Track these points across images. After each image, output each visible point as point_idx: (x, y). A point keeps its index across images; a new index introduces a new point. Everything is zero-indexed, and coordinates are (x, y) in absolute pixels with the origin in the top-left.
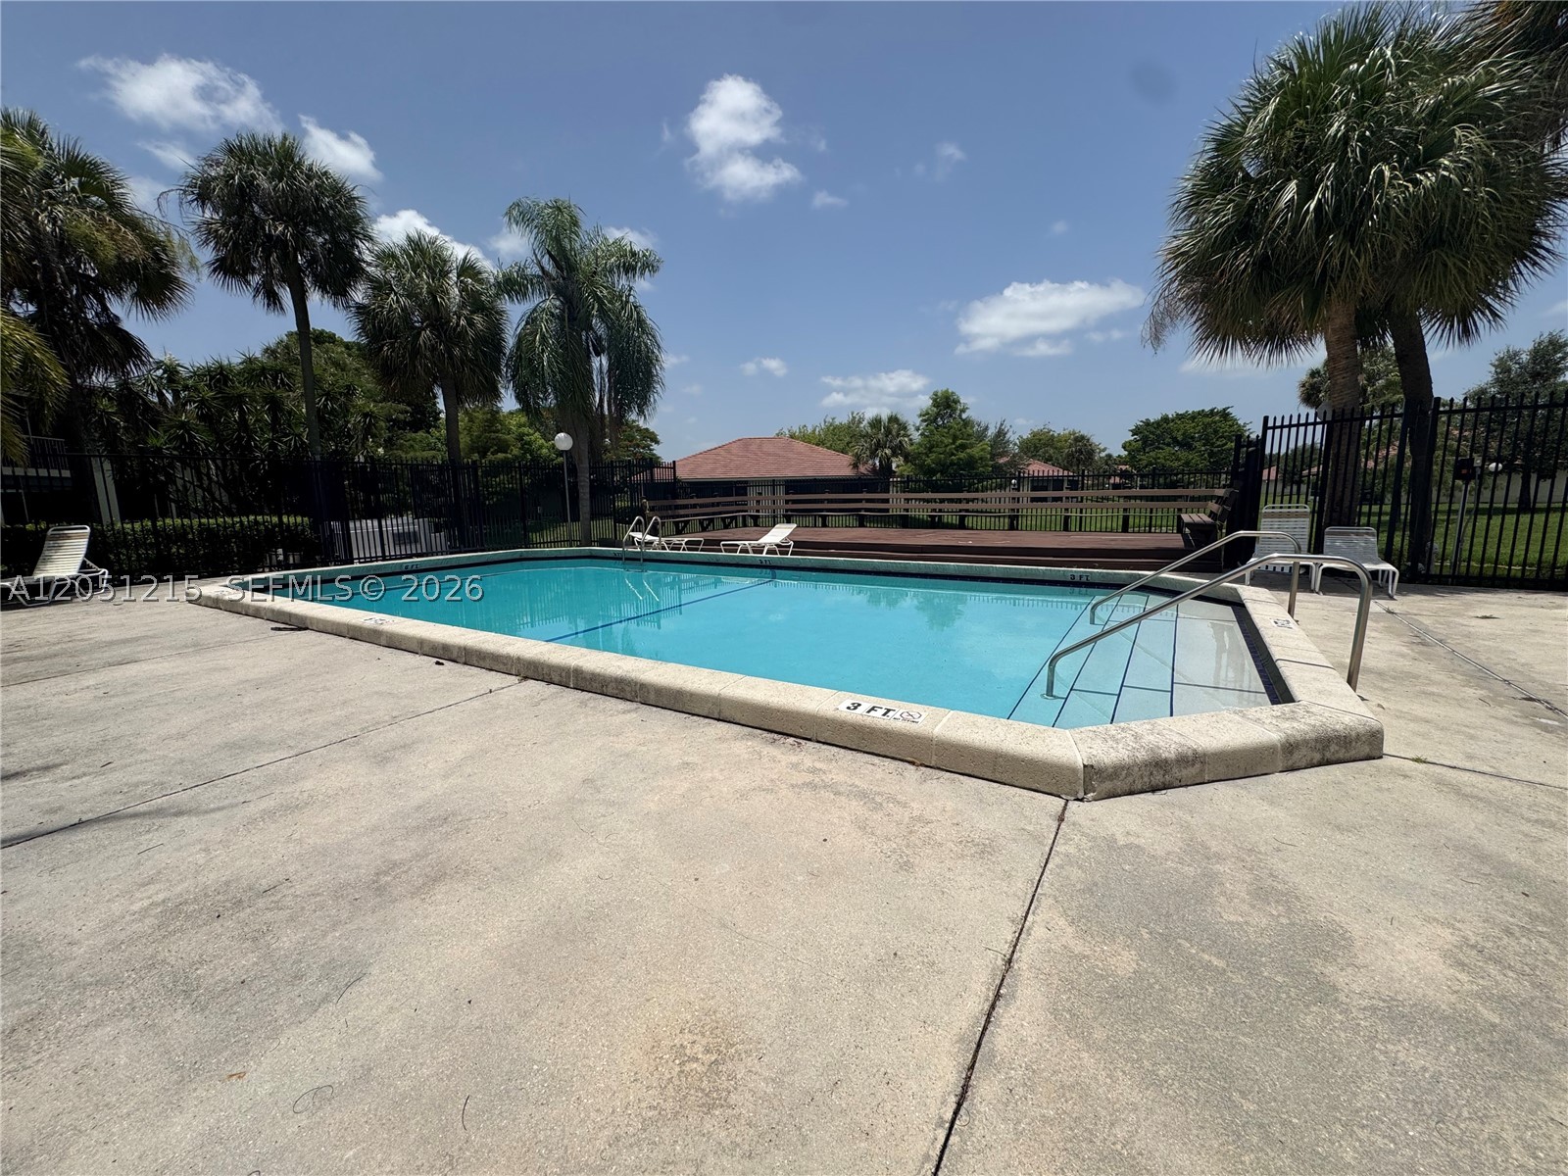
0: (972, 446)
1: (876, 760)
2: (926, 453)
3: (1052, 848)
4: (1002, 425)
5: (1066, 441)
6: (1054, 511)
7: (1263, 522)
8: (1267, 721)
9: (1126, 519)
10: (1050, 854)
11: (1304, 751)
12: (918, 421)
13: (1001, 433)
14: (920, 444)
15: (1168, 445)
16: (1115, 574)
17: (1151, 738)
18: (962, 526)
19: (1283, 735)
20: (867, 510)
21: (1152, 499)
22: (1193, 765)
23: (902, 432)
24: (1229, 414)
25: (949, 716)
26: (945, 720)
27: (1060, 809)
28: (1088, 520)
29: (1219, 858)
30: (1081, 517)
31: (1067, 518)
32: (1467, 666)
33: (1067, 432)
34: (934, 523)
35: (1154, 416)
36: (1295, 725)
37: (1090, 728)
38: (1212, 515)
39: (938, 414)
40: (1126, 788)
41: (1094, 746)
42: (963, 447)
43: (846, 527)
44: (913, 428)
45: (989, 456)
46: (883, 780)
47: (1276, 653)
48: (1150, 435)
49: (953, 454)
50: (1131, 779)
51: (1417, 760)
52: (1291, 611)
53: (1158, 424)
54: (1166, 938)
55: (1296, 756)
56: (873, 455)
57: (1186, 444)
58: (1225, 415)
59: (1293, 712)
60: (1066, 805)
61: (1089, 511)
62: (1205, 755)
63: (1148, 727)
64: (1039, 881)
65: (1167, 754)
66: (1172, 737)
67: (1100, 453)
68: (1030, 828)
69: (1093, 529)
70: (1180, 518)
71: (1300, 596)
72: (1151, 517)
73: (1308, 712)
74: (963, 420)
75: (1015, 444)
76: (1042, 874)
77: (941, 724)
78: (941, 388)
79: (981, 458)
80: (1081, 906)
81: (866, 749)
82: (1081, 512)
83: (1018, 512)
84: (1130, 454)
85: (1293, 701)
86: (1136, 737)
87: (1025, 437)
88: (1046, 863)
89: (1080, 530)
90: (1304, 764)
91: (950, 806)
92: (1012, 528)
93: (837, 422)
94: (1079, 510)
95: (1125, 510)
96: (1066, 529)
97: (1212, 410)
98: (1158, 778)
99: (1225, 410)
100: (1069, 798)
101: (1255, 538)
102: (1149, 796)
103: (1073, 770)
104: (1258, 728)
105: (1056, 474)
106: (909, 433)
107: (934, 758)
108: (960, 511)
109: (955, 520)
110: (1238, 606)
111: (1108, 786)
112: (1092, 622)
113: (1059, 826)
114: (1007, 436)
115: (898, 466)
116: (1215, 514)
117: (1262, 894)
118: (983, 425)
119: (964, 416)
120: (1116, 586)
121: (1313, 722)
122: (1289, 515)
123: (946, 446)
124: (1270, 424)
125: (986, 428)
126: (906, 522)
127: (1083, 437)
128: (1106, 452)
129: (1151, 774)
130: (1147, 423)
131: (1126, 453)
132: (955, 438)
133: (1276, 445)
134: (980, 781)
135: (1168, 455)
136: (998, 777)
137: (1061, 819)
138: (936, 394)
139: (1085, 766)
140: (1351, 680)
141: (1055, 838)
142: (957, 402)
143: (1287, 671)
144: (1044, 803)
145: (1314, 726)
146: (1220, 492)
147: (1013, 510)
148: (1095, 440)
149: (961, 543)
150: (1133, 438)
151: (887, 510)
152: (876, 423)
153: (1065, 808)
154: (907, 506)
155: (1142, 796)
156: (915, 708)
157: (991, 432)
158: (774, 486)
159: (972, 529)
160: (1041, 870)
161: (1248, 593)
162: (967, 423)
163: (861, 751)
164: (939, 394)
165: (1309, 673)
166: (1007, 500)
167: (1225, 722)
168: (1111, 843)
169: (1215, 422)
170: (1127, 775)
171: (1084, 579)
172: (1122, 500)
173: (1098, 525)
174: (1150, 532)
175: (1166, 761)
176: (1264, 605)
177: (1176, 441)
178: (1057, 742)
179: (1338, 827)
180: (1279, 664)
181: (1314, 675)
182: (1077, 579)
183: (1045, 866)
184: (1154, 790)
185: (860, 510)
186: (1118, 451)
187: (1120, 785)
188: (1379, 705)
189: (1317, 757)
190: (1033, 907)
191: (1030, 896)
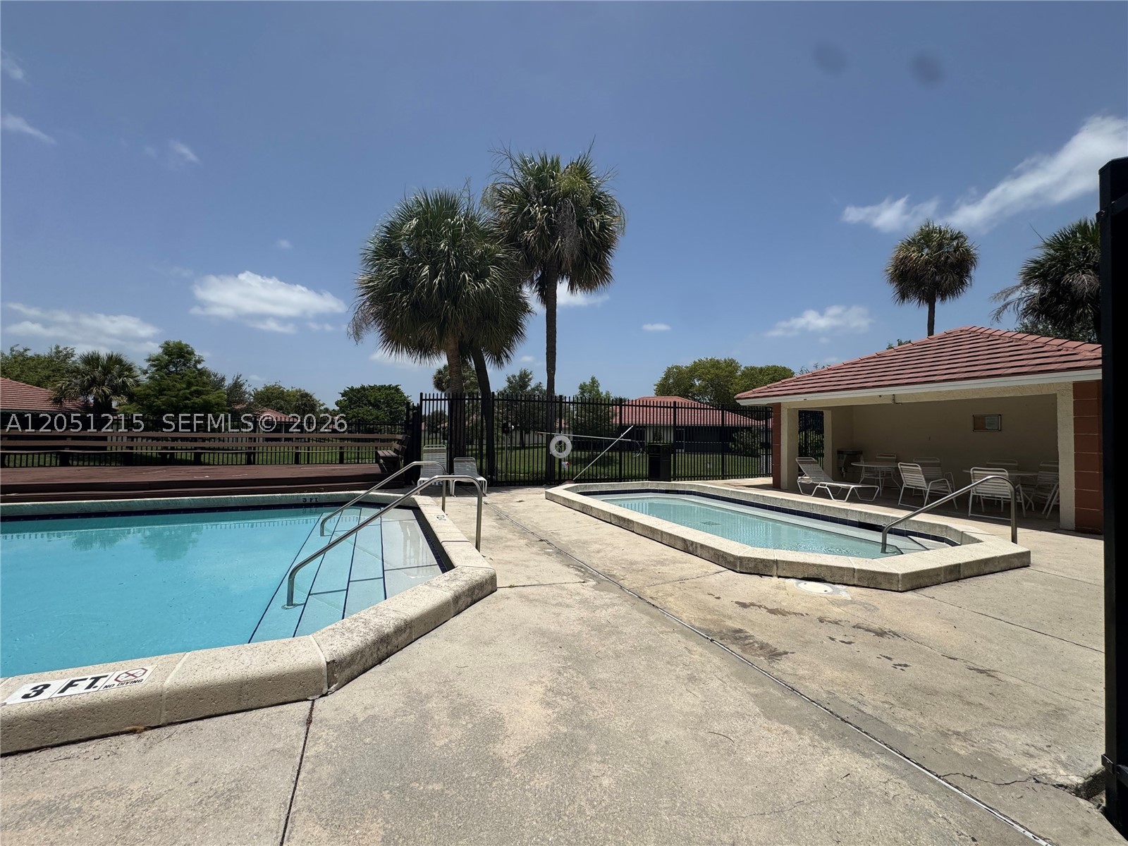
0: (208, 393)
1: (73, 749)
2: (154, 395)
3: (302, 756)
4: (238, 378)
5: (294, 396)
6: (288, 449)
7: (424, 456)
8: (443, 585)
9: (342, 454)
10: (301, 763)
11: (463, 598)
12: (145, 366)
13: (237, 386)
14: (148, 387)
15: (366, 405)
16: (337, 495)
17: (376, 620)
19: (452, 592)
20: (72, 448)
21: (359, 440)
22: (405, 631)
23: (126, 373)
24: (399, 389)
25: (184, 659)
26: (179, 666)
27: (307, 713)
28: (314, 455)
30: (308, 453)
31: (297, 454)
33: (294, 389)
34: (165, 460)
35: (357, 386)
36: (457, 583)
37: (330, 627)
38: (395, 451)
39: (170, 362)
40: (361, 668)
41: (335, 642)
42: (198, 393)
43: (39, 466)
44: (139, 372)
45: (225, 403)
46: (84, 773)
47: (441, 537)
48: (354, 398)
49: (187, 398)
50: (364, 660)
51: (511, 587)
52: (443, 509)
53: (358, 391)
55: (460, 603)
56: (85, 390)
57: (376, 405)
58: (396, 389)
59: (455, 575)
60: (313, 705)
61: (314, 448)
62: (412, 621)
63: (373, 612)
64: (293, 797)
65: (388, 630)
66: (390, 615)
67: (320, 406)
68: (279, 746)
69: (318, 462)
70: (377, 453)
71: (447, 499)
72: (358, 453)
73: (462, 573)
74: (199, 370)
75: (251, 395)
76: (295, 788)
77: (174, 671)
78: (174, 339)
79: (217, 404)
81: (56, 741)
82: (309, 450)
83: (254, 449)
84: (340, 409)
85: (454, 567)
86: (366, 623)
87: (259, 390)
88: (298, 775)
89: (308, 463)
90: (464, 607)
92: (249, 462)
93: (29, 354)
94: (307, 448)
95: (341, 448)
96: (297, 462)
97: (390, 386)
98: (384, 650)
99: (397, 386)
100: (315, 697)
101: (420, 466)
102: (378, 668)
103: (318, 671)
104: (439, 591)
106: (134, 374)
107: (165, 713)
108: (196, 449)
110: (416, 509)
111: (347, 672)
112: (322, 534)
113: (308, 729)
114: (244, 388)
115: (119, 405)
116: (398, 451)
118: (219, 376)
119: (199, 366)
120: (338, 504)
121: (465, 579)
122: (436, 451)
123: (179, 390)
124: (424, 398)
125: (223, 379)
126: (128, 460)
127: (306, 395)
128: (325, 406)
129: (378, 649)
130: (352, 389)
131: (338, 408)
132: (189, 384)
133: (427, 410)
134: (224, 717)
135: (366, 412)
136: (244, 705)
137: (309, 722)
138: (167, 343)
139: (328, 663)
140: (477, 547)
141: (305, 744)
142: (192, 353)
143: (448, 548)
144: (292, 713)
145: (466, 581)
146: (400, 437)
147: (250, 448)
148: (316, 397)
150: (342, 399)
151: (105, 448)
152: (92, 360)
153: (312, 709)
154: (131, 444)
155: (373, 670)
156: (134, 665)
157: (228, 382)
159: (209, 464)
160: (293, 786)
161: (421, 500)
162: (202, 373)
163: (47, 747)
164: (171, 344)
165: (459, 546)
166: (244, 439)
167: (421, 593)
169: (392, 394)
170: (361, 657)
171: (314, 501)
172: (338, 441)
173: (322, 459)
174: (358, 463)
175: (388, 635)
176: (429, 508)
177: (370, 403)
178: (302, 649)
179: (485, 643)
180: (443, 544)
181: (461, 548)
182: (308, 501)
183: (297, 779)
184: (380, 662)
185: (63, 448)
186: (333, 407)
187: (356, 668)
189: (469, 600)
190: (286, 834)
191: (283, 823)
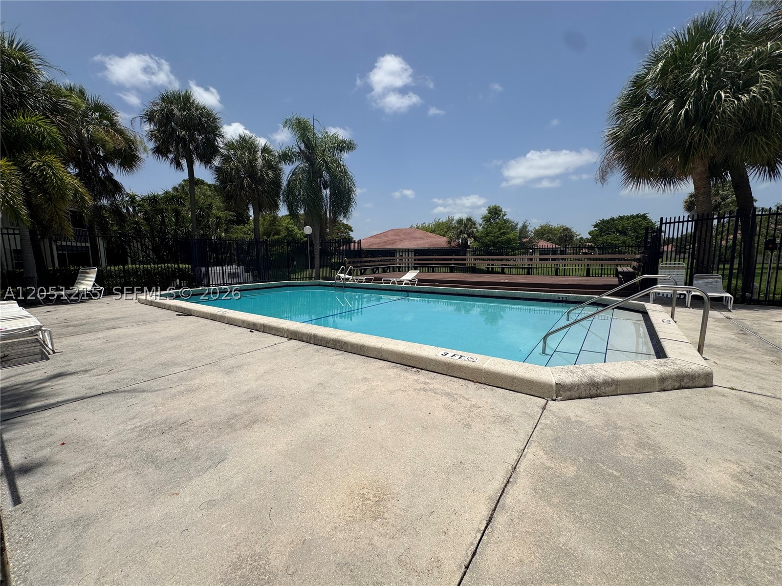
0: (508, 233)
1: (455, 379)
2: (485, 236)
3: (538, 421)
4: (525, 222)
5: (559, 231)
6: (551, 266)
7: (660, 271)
8: (651, 366)
9: (588, 270)
10: (537, 423)
11: (670, 381)
12: (481, 221)
13: (524, 227)
14: (482, 232)
15: (614, 232)
16: (581, 296)
17: (591, 372)
18: (503, 273)
19: (659, 373)
20: (455, 264)
21: (602, 260)
22: (612, 386)
23: (473, 226)
24: (646, 217)
25: (491, 359)
26: (489, 361)
27: (544, 404)
28: (568, 270)
29: (622, 428)
30: (565, 269)
31: (557, 269)
32: (768, 346)
33: (559, 226)
34: (488, 271)
36: (666, 368)
37: (560, 367)
38: (634, 268)
39: (491, 217)
40: (577, 396)
41: (562, 375)
42: (504, 233)
43: (444, 272)
44: (478, 225)
45: (518, 238)
46: (458, 388)
47: (661, 335)
48: (604, 227)
49: (499, 237)
50: (580, 391)
51: (732, 389)
52: (672, 316)
53: (608, 221)
54: (592, 462)
55: (666, 383)
56: (458, 238)
57: (623, 232)
58: (644, 217)
59: (665, 362)
60: (547, 402)
61: (569, 265)
62: (618, 381)
63: (589, 367)
64: (531, 435)
65: (598, 380)
66: (601, 372)
67: (576, 237)
68: (528, 411)
69: (571, 274)
70: (617, 269)
72: (601, 269)
73: (673, 363)
74: (504, 220)
75: (532, 232)
76: (533, 432)
77: (487, 363)
78: (492, 205)
79: (514, 239)
80: (551, 446)
81: (450, 374)
82: (565, 266)
83: (532, 265)
84: (592, 237)
85: (667, 358)
86: (583, 371)
87: (537, 229)
88: (535, 427)
89: (564, 275)
90: (670, 388)
91: (490, 400)
92: (528, 274)
93: (440, 221)
94: (563, 265)
95: (588, 265)
96: (557, 274)
97: (637, 215)
98: (594, 392)
99: (644, 214)
100: (548, 399)
102: (589, 400)
103: (551, 386)
104: (646, 369)
105: (551, 247)
106: (477, 226)
107: (483, 379)
108: (502, 265)
109: (499, 270)
110: (645, 313)
111: (568, 394)
112: (568, 318)
113: (543, 411)
114: (528, 228)
115: (471, 243)
117: (641, 445)
118: (515, 222)
119: (505, 218)
120: (578, 303)
121: (675, 368)
122: (674, 268)
123: (495, 233)
124: (664, 222)
125: (517, 224)
126: (474, 270)
127: (567, 229)
128: (580, 236)
129: (590, 389)
130: (603, 221)
131: (590, 236)
132: (500, 229)
133: (667, 232)
134: (505, 390)
135: (613, 238)
136: (514, 388)
137: (544, 408)
138: (489, 207)
139: (556, 384)
140: (700, 350)
141: (540, 416)
142: (501, 211)
143: (666, 344)
144: (536, 401)
146: (638, 256)
147: (529, 265)
148: (574, 230)
149: (502, 281)
150: (594, 229)
151: (465, 264)
152: (460, 221)
153: (546, 404)
154: (475, 262)
155: (586, 399)
156: (474, 356)
157: (520, 226)
158: (408, 252)
159: (508, 274)
160: (533, 430)
161: (650, 307)
162: (506, 221)
163: (448, 375)
164: (491, 207)
165: (676, 345)
166: (526, 259)
167: (629, 366)
168: (568, 420)
169: (640, 221)
170: (578, 389)
171: (564, 299)
172: (586, 260)
173: (574, 273)
174: (600, 276)
175: (598, 383)
176: (658, 313)
177: (618, 231)
178: (543, 372)
179: (685, 418)
180: (661, 340)
181: (679, 346)
182: (561, 299)
183: (535, 429)
184: (591, 397)
185: (451, 264)
186: (586, 236)
187: (574, 394)
188: (715, 362)
189: (677, 385)
190: (527, 446)
191: (526, 441)
